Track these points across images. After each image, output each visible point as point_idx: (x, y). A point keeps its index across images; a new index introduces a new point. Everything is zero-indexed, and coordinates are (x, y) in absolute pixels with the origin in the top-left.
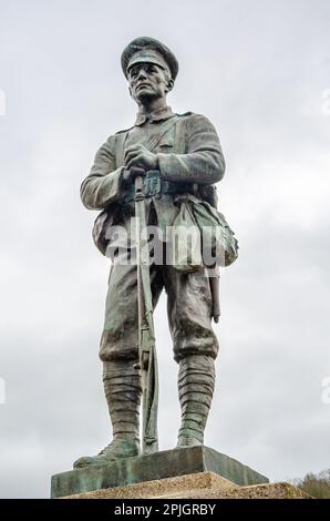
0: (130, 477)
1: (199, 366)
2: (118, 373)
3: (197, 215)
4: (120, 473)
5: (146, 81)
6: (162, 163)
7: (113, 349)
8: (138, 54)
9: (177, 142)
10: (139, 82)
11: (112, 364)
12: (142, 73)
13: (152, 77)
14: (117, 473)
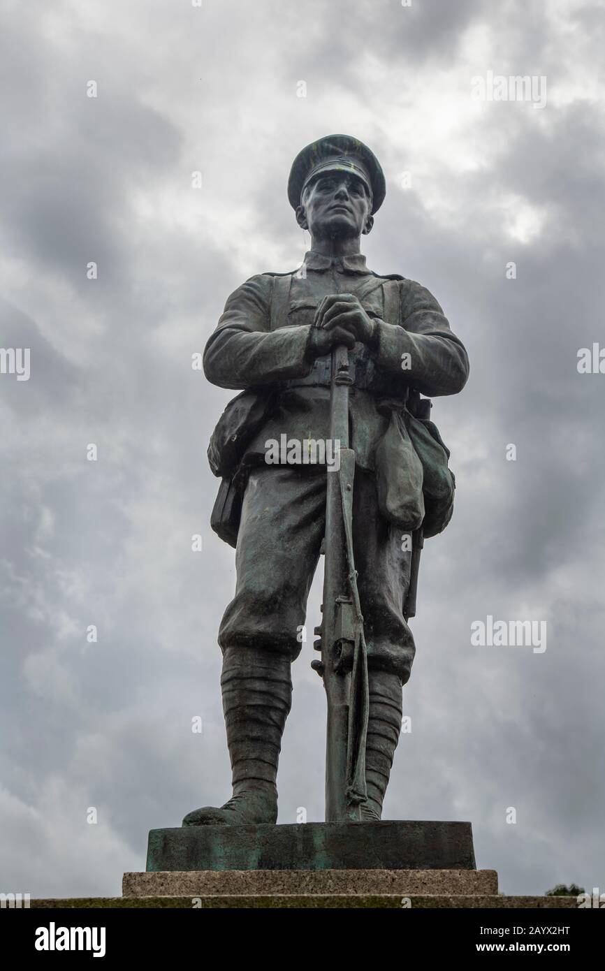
0: (321, 857)
1: (389, 692)
2: (260, 672)
3: (417, 439)
4: (300, 847)
5: (348, 204)
6: (384, 334)
7: (261, 627)
8: (335, 159)
9: (387, 312)
10: (335, 203)
11: (250, 655)
12: (343, 188)
13: (355, 201)
14: (294, 846)
